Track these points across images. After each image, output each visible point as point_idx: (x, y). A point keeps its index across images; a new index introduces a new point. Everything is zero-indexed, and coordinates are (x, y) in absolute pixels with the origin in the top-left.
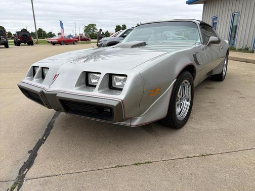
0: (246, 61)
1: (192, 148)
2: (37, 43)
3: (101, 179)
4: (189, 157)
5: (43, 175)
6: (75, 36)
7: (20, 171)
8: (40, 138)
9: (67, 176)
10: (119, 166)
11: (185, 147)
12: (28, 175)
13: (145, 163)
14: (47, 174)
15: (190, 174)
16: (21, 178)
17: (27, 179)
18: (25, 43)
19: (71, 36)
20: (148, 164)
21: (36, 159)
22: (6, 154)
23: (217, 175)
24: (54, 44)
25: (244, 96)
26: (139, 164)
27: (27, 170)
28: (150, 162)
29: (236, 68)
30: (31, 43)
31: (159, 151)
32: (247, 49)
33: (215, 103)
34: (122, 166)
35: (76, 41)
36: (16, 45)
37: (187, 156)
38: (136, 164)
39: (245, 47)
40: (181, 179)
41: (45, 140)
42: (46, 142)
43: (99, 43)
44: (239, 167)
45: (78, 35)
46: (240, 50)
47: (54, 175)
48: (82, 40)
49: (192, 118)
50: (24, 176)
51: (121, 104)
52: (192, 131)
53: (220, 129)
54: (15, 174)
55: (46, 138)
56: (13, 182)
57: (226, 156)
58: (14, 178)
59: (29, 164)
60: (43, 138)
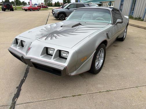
0: (138, 27)
1: (102, 87)
2: (16, 9)
3: (55, 104)
4: (101, 92)
5: (25, 102)
6: (38, 4)
7: (13, 100)
8: (22, 79)
9: (38, 103)
10: (64, 97)
11: (99, 86)
12: (17, 102)
13: (78, 95)
14: (27, 102)
15: (100, 102)
16: (14, 104)
17: (17, 105)
18: (8, 10)
19: (36, 4)
20: (79, 96)
21: (21, 92)
22: (5, 89)
23: (114, 103)
24: (26, 10)
25: (134, 52)
26: (75, 96)
27: (16, 99)
28: (80, 95)
29: (132, 31)
30: (12, 10)
31: (85, 88)
32: (140, 18)
33: (117, 56)
34: (66, 97)
35: (40, 9)
36: (3, 11)
37: (99, 91)
38: (73, 96)
39: (139, 17)
40: (95, 105)
41: (25, 80)
42: (25, 81)
43: (53, 12)
44: (125, 98)
45: (40, 4)
46: (136, 19)
47: (31, 102)
48: (43, 7)
49: (104, 67)
50: (15, 102)
51: (65, 69)
52: (103, 75)
53: (119, 74)
54: (11, 102)
55: (25, 79)
56: (10, 106)
57: (120, 91)
58: (10, 104)
59: (17, 95)
60: (23, 79)
